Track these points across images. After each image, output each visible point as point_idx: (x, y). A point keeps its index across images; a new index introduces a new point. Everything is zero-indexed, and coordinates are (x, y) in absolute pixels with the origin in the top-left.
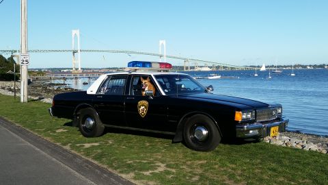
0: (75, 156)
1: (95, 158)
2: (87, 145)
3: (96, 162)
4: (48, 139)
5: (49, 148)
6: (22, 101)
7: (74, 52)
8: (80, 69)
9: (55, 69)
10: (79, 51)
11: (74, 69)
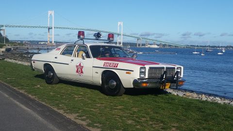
3: (6, 84)
7: (49, 29)
8: (53, 42)
9: (34, 41)
10: (53, 28)
11: (49, 42)
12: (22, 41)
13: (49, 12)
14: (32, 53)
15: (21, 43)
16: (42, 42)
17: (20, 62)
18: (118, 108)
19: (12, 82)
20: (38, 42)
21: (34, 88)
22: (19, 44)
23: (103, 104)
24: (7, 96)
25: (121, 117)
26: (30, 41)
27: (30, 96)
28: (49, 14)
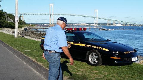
0: (20, 53)
1: (25, 54)
2: (26, 51)
3: (25, 55)
4: (15, 49)
5: (13, 51)
6: (15, 37)
7: (50, 15)
8: (53, 24)
9: (41, 23)
10: (53, 15)
11: (50, 24)
12: (34, 24)
13: (50, 4)
14: (40, 31)
15: (33, 25)
16: (46, 24)
17: (32, 39)
18: (94, 72)
19: (28, 53)
20: (43, 24)
21: (41, 58)
22: (32, 25)
23: (84, 69)
24: (25, 63)
26: (39, 23)
28: (50, 6)
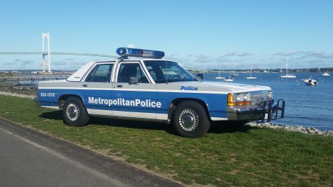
25: (164, 150)
27: (41, 131)
